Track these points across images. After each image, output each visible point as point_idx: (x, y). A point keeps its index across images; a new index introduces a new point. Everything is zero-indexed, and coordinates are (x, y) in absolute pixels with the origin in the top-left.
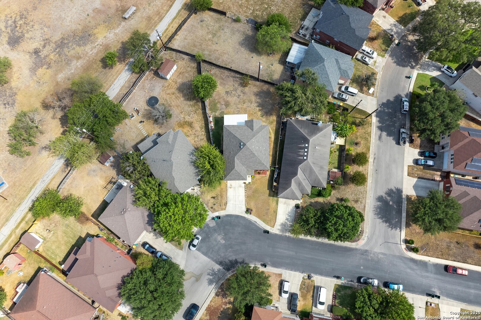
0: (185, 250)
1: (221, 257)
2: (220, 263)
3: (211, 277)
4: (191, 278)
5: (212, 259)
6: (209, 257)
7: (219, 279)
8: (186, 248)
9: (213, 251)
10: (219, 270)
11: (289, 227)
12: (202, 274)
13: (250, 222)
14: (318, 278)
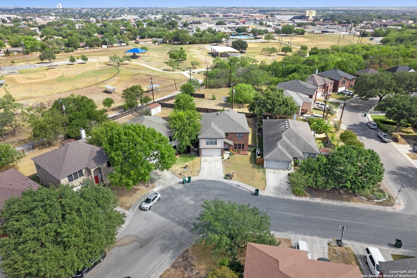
0: (133, 210)
1: (187, 218)
2: (186, 225)
3: (167, 242)
4: (132, 242)
5: (173, 220)
6: (168, 218)
7: (181, 245)
8: (135, 208)
9: (175, 211)
10: (182, 234)
11: (286, 190)
12: (153, 238)
13: (231, 186)
14: (354, 245)
